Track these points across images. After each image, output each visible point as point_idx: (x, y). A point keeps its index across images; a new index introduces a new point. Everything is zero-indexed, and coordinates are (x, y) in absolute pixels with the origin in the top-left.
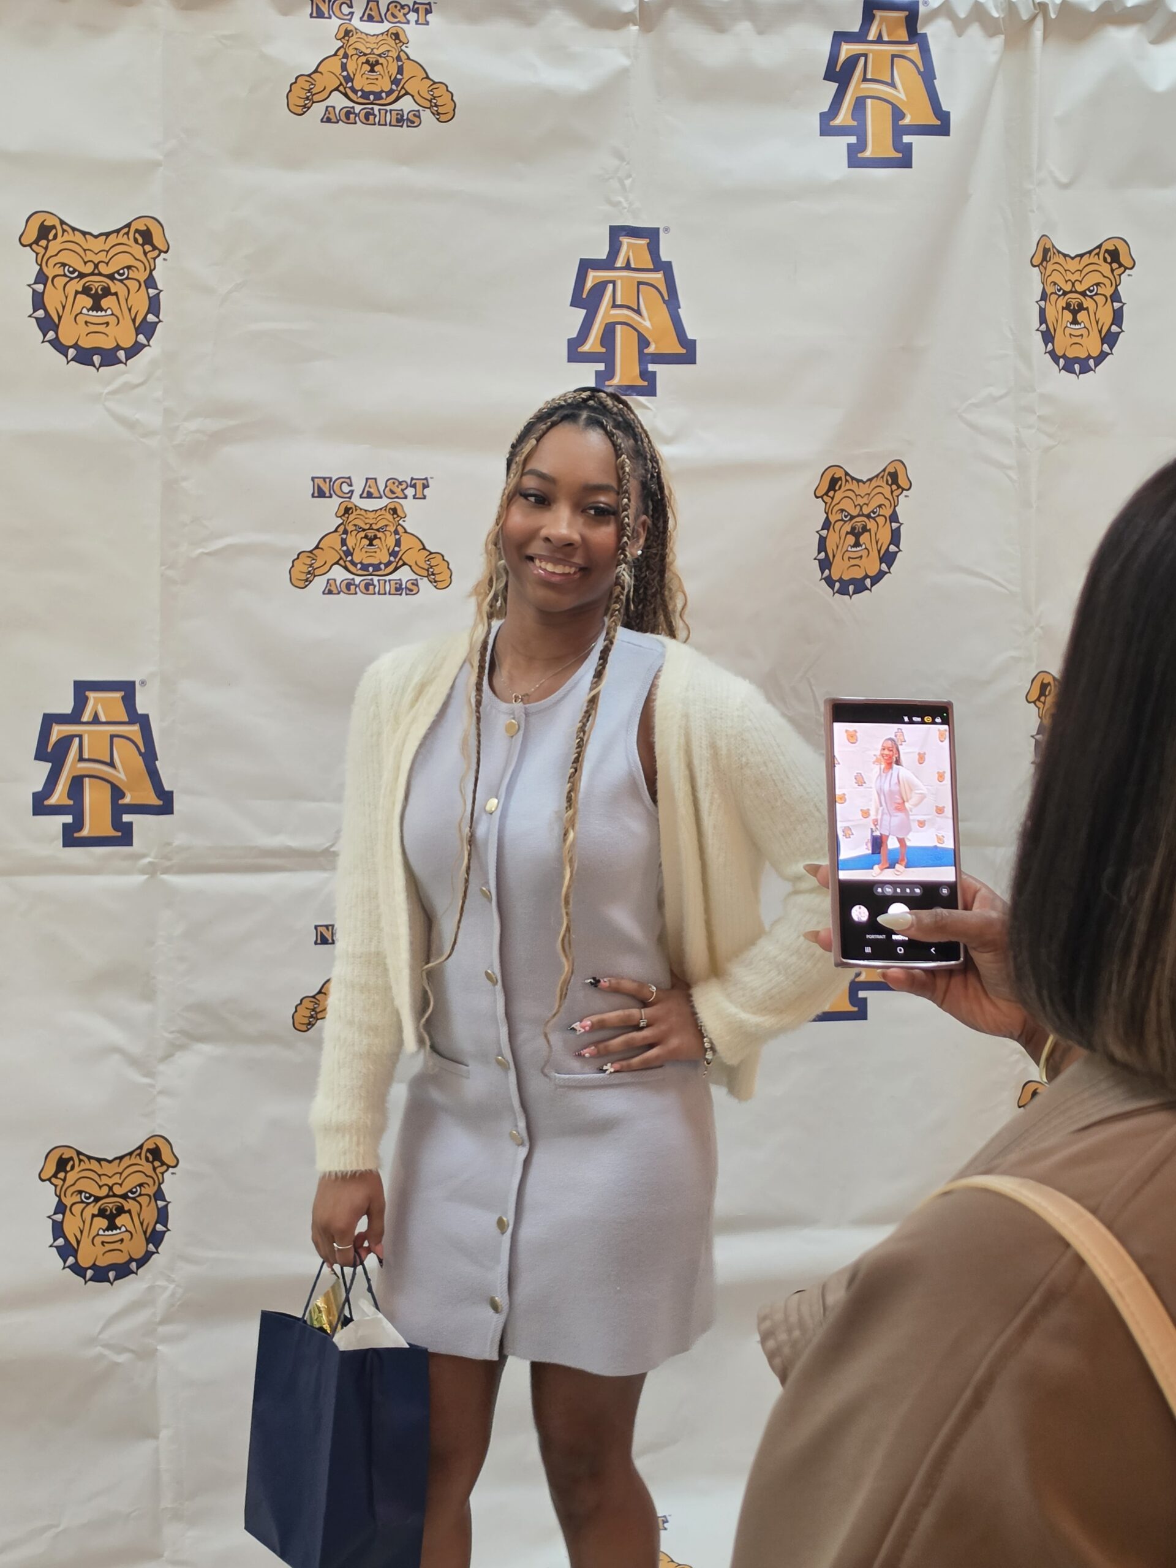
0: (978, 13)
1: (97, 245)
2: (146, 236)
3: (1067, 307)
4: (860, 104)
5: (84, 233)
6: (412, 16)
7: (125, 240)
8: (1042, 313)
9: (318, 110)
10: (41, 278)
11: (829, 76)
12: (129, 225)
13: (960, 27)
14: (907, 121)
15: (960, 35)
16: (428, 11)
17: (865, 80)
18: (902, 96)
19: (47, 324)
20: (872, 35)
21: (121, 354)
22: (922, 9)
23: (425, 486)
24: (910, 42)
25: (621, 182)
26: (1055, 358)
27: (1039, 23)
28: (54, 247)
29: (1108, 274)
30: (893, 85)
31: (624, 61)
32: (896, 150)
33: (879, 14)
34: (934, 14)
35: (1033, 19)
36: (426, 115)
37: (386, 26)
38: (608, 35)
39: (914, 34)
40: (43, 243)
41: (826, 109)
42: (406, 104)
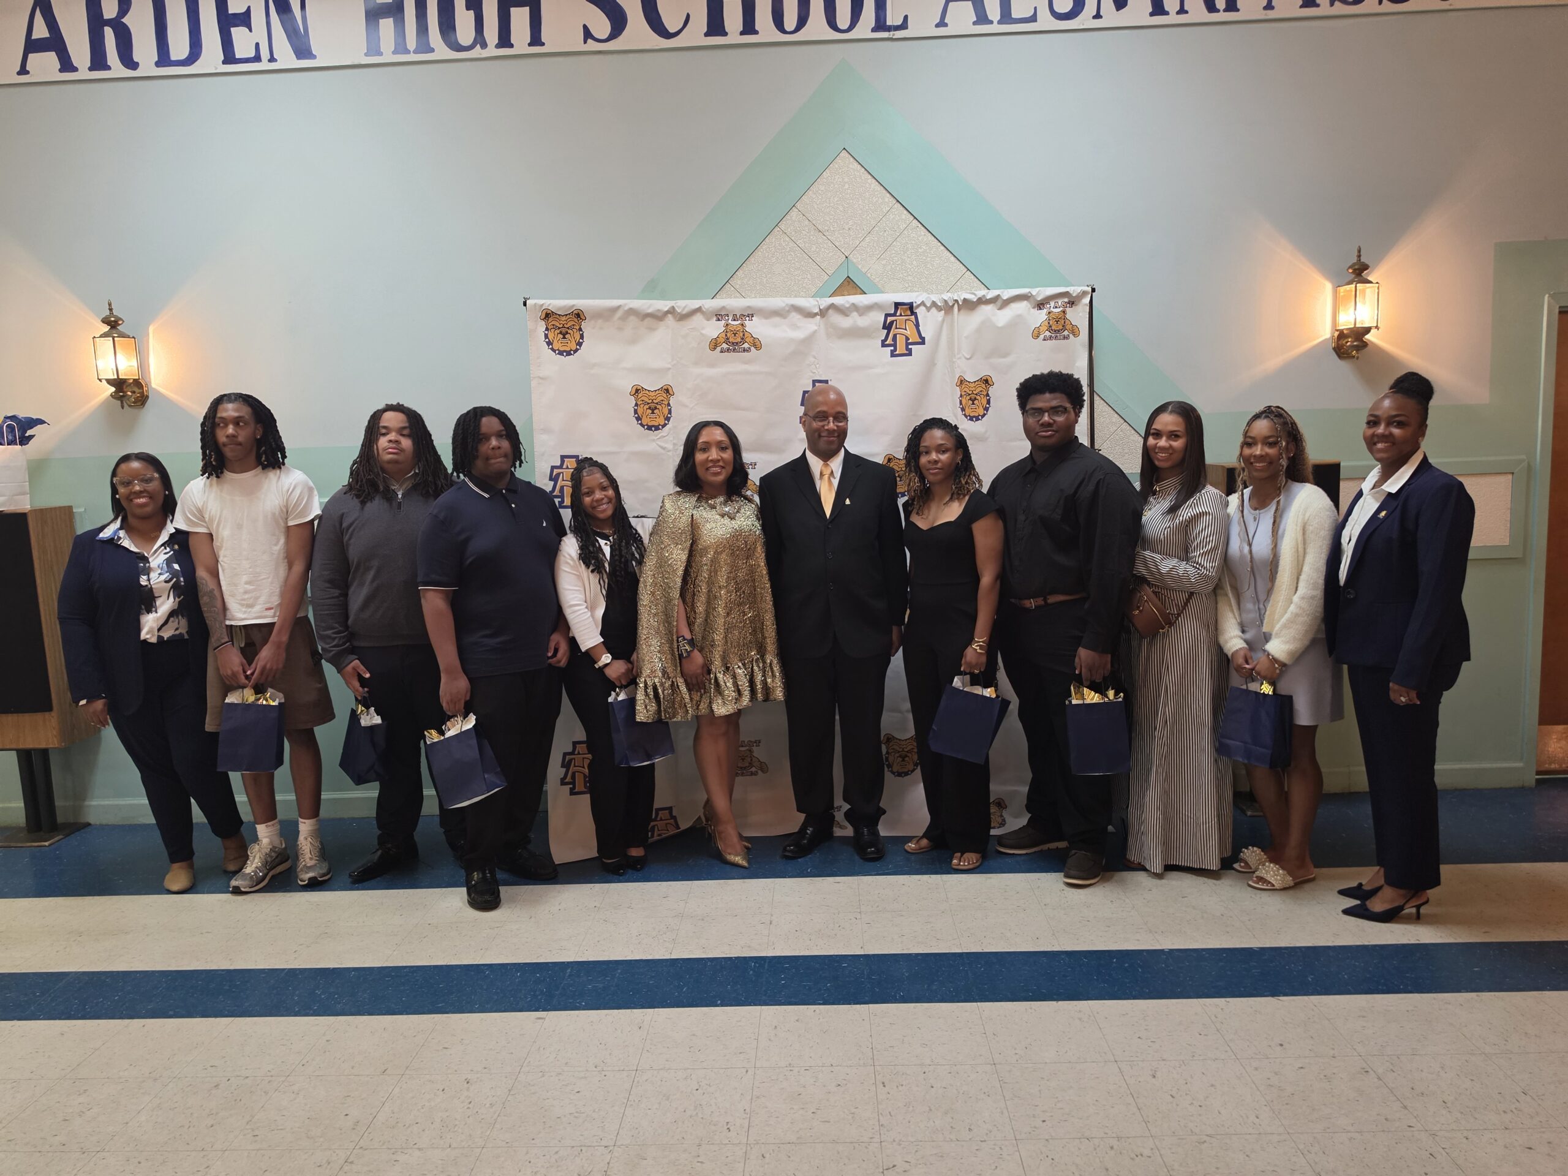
0: (934, 304)
1: (653, 394)
2: (667, 391)
3: (970, 399)
4: (895, 337)
5: (649, 391)
6: (747, 318)
7: (661, 392)
8: (961, 401)
9: (719, 349)
10: (636, 405)
11: (884, 327)
12: (662, 388)
13: (928, 309)
14: (910, 341)
15: (928, 312)
16: (753, 316)
17: (896, 328)
18: (909, 333)
19: (638, 419)
20: (898, 315)
21: (660, 427)
22: (914, 305)
23: (755, 465)
24: (911, 315)
25: (815, 365)
26: (966, 416)
27: (956, 305)
28: (640, 395)
29: (985, 387)
30: (906, 329)
31: (816, 328)
32: (907, 350)
33: (900, 307)
34: (919, 306)
35: (954, 304)
36: (752, 348)
37: (739, 322)
38: (810, 320)
39: (913, 313)
40: (637, 394)
41: (883, 338)
42: (746, 345)
